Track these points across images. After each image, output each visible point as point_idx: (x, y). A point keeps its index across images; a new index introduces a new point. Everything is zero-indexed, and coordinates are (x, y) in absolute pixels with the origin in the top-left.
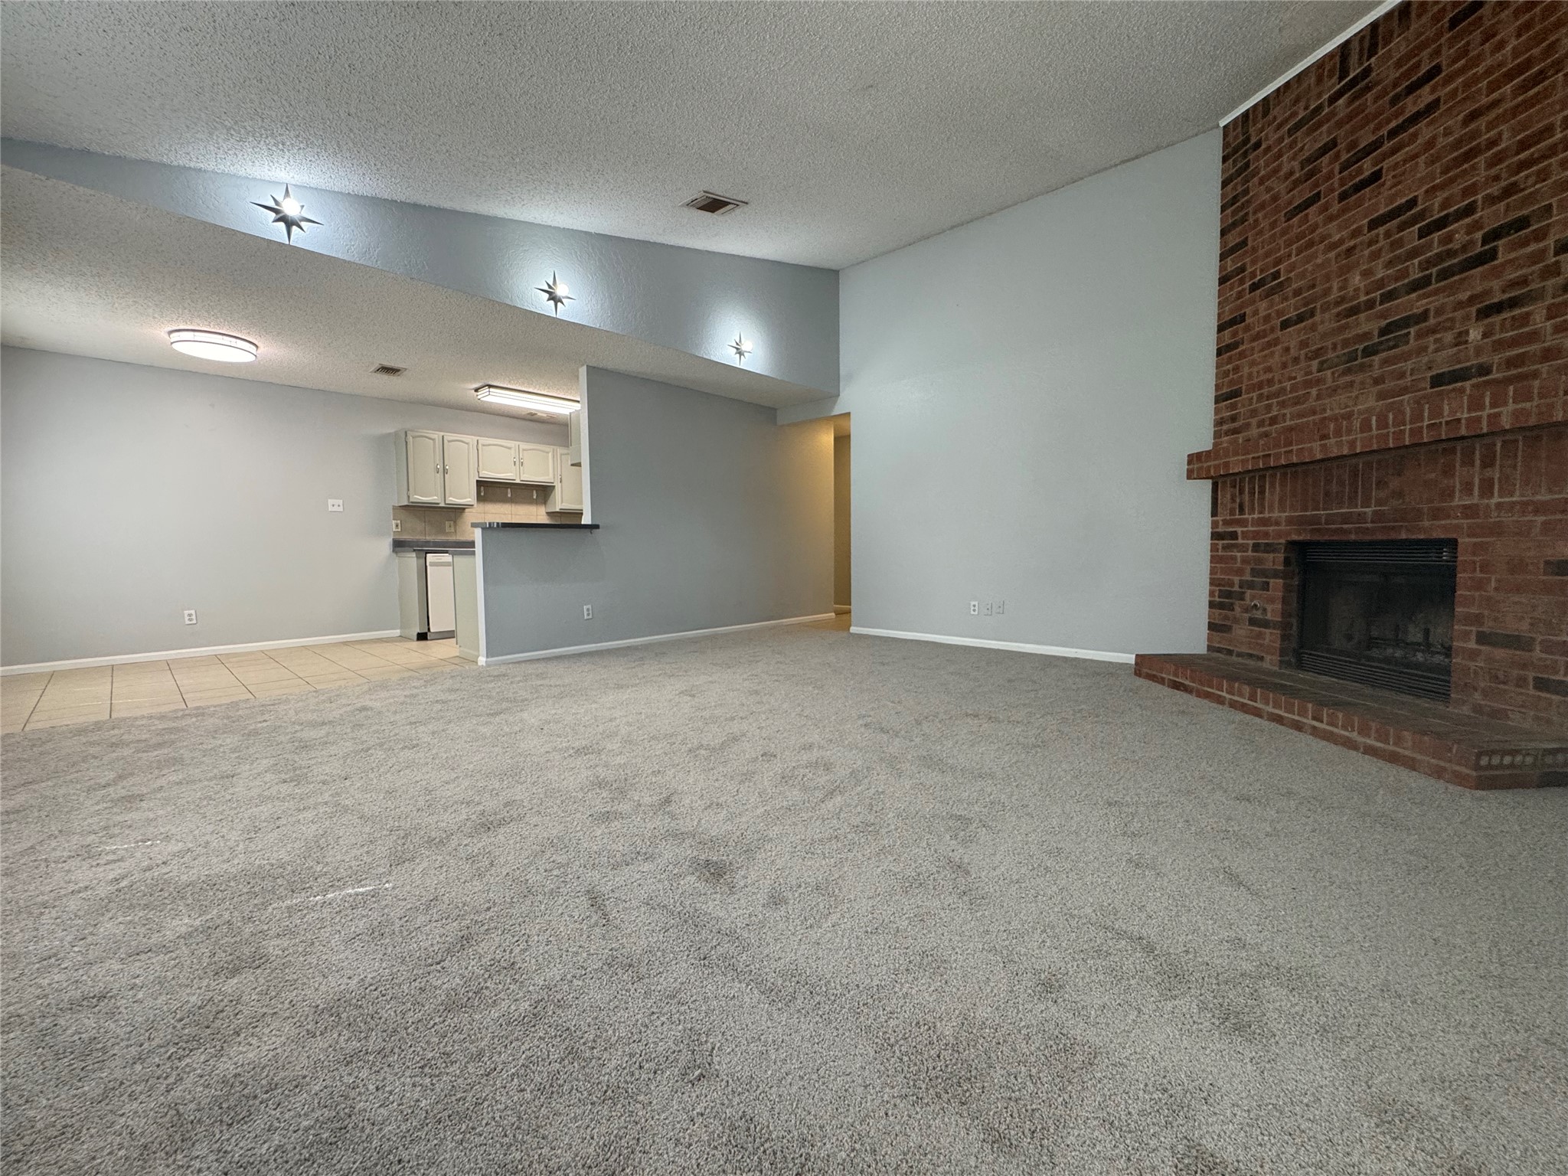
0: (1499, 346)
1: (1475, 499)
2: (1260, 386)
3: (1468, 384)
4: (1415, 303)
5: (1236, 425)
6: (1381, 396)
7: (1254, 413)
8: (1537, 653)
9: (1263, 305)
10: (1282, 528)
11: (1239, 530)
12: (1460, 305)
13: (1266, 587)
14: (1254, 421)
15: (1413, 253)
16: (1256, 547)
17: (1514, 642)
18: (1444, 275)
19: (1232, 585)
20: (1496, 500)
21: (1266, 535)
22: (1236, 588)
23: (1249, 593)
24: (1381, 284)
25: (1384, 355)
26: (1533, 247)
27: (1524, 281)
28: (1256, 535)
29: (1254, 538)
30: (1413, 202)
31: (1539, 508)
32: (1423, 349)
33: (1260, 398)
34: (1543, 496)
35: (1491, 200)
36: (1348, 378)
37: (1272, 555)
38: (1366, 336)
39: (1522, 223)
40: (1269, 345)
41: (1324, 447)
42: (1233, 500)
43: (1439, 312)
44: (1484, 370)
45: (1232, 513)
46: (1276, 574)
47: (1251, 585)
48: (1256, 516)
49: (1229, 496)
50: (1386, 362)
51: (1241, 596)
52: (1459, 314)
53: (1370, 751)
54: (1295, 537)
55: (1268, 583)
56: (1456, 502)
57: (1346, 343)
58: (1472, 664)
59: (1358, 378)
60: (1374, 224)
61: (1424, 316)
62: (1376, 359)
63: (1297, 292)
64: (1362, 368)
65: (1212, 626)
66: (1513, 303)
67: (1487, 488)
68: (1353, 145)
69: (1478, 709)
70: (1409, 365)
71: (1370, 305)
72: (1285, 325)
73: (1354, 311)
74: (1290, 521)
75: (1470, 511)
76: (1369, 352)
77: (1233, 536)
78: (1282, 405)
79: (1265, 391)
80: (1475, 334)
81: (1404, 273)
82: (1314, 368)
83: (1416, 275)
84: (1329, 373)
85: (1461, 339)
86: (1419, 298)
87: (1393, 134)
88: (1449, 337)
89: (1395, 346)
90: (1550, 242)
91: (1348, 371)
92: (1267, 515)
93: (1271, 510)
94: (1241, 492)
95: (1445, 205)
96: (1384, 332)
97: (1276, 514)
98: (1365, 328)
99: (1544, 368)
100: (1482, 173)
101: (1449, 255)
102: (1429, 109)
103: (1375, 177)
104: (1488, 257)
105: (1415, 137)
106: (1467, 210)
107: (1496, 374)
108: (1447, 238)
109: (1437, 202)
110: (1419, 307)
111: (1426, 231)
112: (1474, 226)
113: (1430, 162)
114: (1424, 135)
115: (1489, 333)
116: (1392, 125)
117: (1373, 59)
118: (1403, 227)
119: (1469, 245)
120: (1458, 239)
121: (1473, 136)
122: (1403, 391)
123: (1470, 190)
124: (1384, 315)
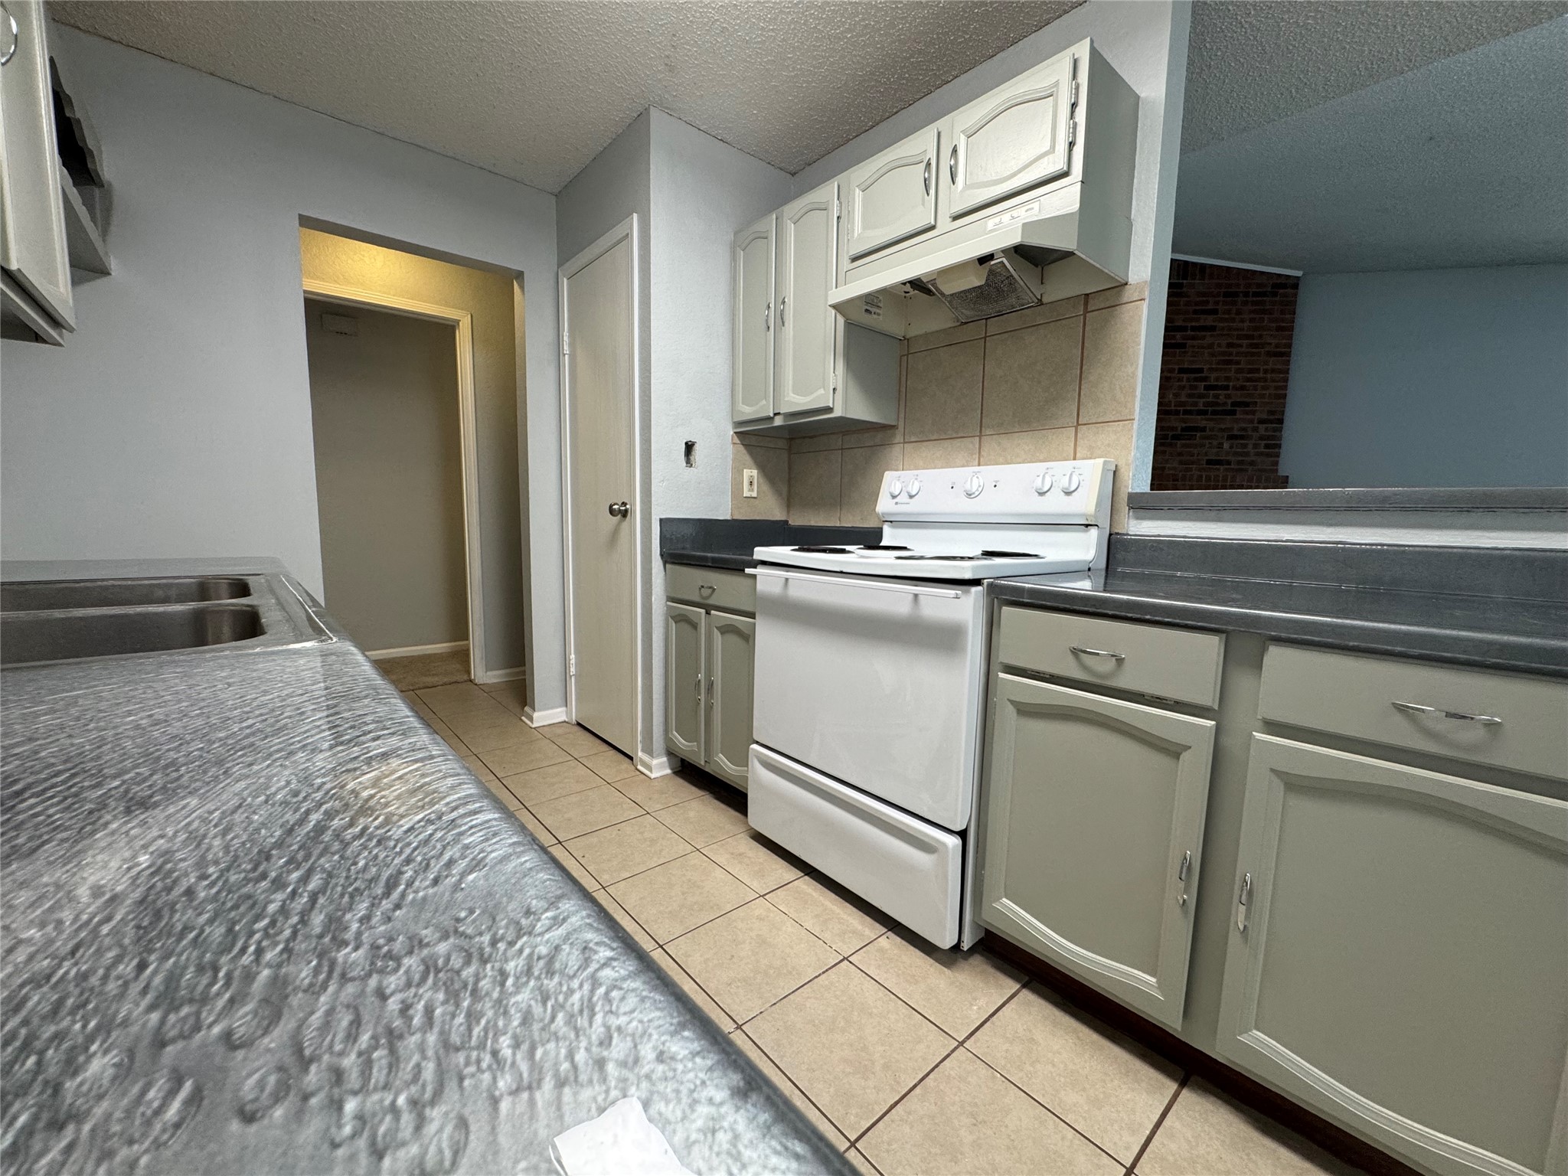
0: (1236, 454)
3: (1222, 468)
4: (1200, 421)
6: (1181, 463)
12: (1220, 430)
15: (1201, 396)
18: (1214, 413)
24: (1183, 404)
25: (1184, 442)
26: (1250, 417)
27: (1244, 429)
30: (1201, 370)
32: (1202, 446)
35: (1235, 388)
38: (1173, 429)
39: (1247, 404)
43: (1212, 430)
44: (1229, 463)
50: (1183, 446)
52: (1220, 434)
60: (1182, 371)
61: (1203, 429)
64: (1171, 445)
66: (1242, 437)
70: (1196, 451)
71: (1177, 413)
76: (1175, 437)
80: (1226, 446)
81: (1196, 404)
86: (1202, 419)
87: (1193, 329)
88: (1215, 443)
89: (1190, 439)
90: (1256, 417)
95: (1217, 379)
96: (1183, 429)
99: (1250, 468)
100: (1232, 374)
101: (1217, 404)
102: (1213, 328)
103: (1183, 346)
104: (1233, 413)
105: (1203, 338)
106: (1226, 388)
107: (1232, 467)
108: (1216, 396)
109: (1213, 375)
110: (1203, 423)
111: (1207, 388)
112: (1228, 396)
113: (1213, 355)
114: (1208, 341)
115: (1231, 447)
116: (1194, 324)
117: (1185, 281)
118: (1196, 379)
119: (1225, 404)
120: (1222, 399)
121: (1231, 354)
122: (1193, 463)
123: (1228, 379)
124: (1184, 421)
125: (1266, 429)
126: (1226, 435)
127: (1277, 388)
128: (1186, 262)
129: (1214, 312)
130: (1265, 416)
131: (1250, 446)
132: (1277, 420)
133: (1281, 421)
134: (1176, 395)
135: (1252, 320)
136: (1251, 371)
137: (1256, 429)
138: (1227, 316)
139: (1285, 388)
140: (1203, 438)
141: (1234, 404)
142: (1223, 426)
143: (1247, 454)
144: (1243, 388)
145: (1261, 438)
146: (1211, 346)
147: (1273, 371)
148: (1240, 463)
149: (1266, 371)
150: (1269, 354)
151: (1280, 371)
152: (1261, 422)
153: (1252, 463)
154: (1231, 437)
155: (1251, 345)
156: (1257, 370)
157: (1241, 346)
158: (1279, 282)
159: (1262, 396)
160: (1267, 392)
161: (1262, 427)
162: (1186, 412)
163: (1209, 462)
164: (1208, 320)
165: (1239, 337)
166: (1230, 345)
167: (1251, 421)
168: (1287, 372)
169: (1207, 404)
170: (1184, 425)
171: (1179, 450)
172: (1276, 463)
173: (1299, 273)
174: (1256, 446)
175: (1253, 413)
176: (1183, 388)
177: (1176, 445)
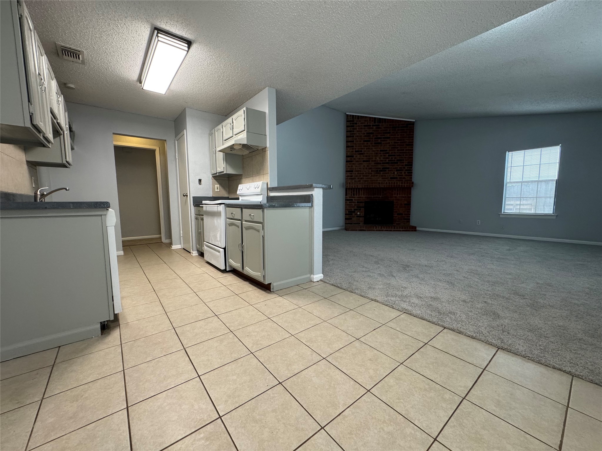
0: (399, 175)
1: (396, 196)
2: (358, 171)
4: (387, 166)
5: (352, 178)
6: (382, 178)
7: (357, 176)
8: (404, 215)
9: (358, 156)
10: (364, 199)
11: (353, 199)
12: (394, 168)
13: (360, 210)
14: (357, 178)
15: (387, 158)
16: (358, 202)
17: (402, 214)
18: (391, 163)
19: (352, 210)
20: (398, 196)
21: (360, 200)
22: (353, 210)
23: (356, 211)
24: (382, 161)
26: (402, 164)
27: (401, 168)
28: (358, 200)
29: (357, 200)
30: (387, 150)
31: (403, 197)
32: (389, 173)
33: (358, 174)
34: (404, 196)
35: (397, 155)
36: (377, 174)
37: (361, 204)
39: (401, 160)
40: (360, 164)
41: (379, 186)
42: (352, 193)
43: (391, 168)
44: (397, 178)
45: (351, 195)
46: (362, 207)
47: (356, 210)
48: (358, 196)
49: (350, 192)
50: (383, 173)
51: (354, 212)
52: (394, 169)
53: (403, 231)
54: (366, 200)
55: (361, 209)
56: (394, 196)
57: (376, 168)
58: (396, 218)
59: (378, 175)
60: (381, 151)
61: (389, 168)
62: (382, 172)
63: (366, 156)
64: (379, 173)
65: (346, 219)
66: (400, 170)
67: (397, 195)
68: (376, 136)
69: (397, 224)
70: (387, 175)
71: (380, 163)
72: (364, 161)
73: (378, 163)
74: (365, 197)
75: (396, 197)
76: (380, 171)
77: (352, 200)
78: (364, 176)
79: (360, 172)
80: (396, 173)
81: (386, 161)
82: (370, 171)
83: (387, 161)
84: (373, 172)
85: (394, 173)
86: (388, 165)
87: (384, 138)
88: (392, 172)
89: (384, 171)
90: (404, 164)
91: (376, 173)
92: (360, 196)
93: (361, 195)
94: (354, 191)
95: (392, 153)
96: (383, 168)
97: (362, 196)
98: (379, 167)
100: (396, 151)
101: (392, 161)
102: (389, 138)
103: (381, 143)
104: (397, 163)
105: (387, 141)
106: (395, 155)
107: (398, 179)
108: (392, 158)
109: (390, 152)
110: (388, 167)
111: (389, 156)
112: (395, 158)
113: (389, 146)
114: (388, 141)
115: (397, 173)
116: (383, 137)
117: (380, 124)
118: (385, 153)
119: (395, 160)
120: (393, 159)
121: (395, 145)
122: (386, 178)
123: (395, 153)
124: (383, 166)
125: (408, 168)
126: (395, 170)
127: (410, 155)
128: (380, 119)
129: (389, 133)
130: (406, 164)
131: (403, 173)
132: (410, 164)
133: (412, 165)
134: (380, 158)
135: (401, 135)
136: (401, 150)
137: (404, 168)
138: (393, 134)
139: (412, 155)
140: (388, 171)
141: (397, 160)
142: (394, 167)
143: (402, 175)
144: (399, 155)
145: (406, 170)
146: (389, 143)
147: (408, 150)
148: (400, 178)
149: (406, 150)
150: (407, 145)
151: (410, 150)
152: (406, 165)
153: (404, 178)
154: (397, 170)
155: (401, 143)
156: (403, 150)
157: (398, 143)
158: (408, 123)
159: (406, 158)
160: (407, 156)
161: (406, 167)
162: (383, 163)
163: (391, 178)
164: (388, 135)
165: (398, 140)
166: (395, 143)
167: (403, 165)
168: (412, 150)
169: (389, 161)
170: (382, 167)
171: (381, 175)
172: (411, 178)
173: (414, 121)
174: (405, 173)
175: (403, 163)
176: (381, 156)
177: (381, 173)
